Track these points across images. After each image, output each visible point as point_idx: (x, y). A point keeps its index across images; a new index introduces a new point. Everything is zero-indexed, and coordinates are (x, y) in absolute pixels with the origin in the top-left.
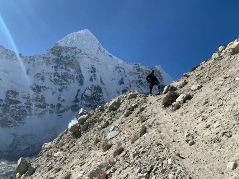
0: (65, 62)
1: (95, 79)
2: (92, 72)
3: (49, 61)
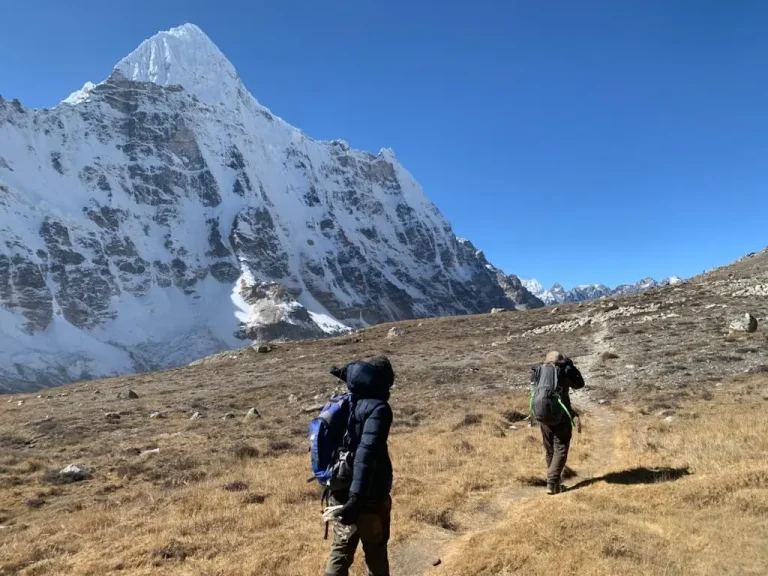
0: (152, 131)
1: (250, 189)
2: (233, 166)
3: (104, 127)
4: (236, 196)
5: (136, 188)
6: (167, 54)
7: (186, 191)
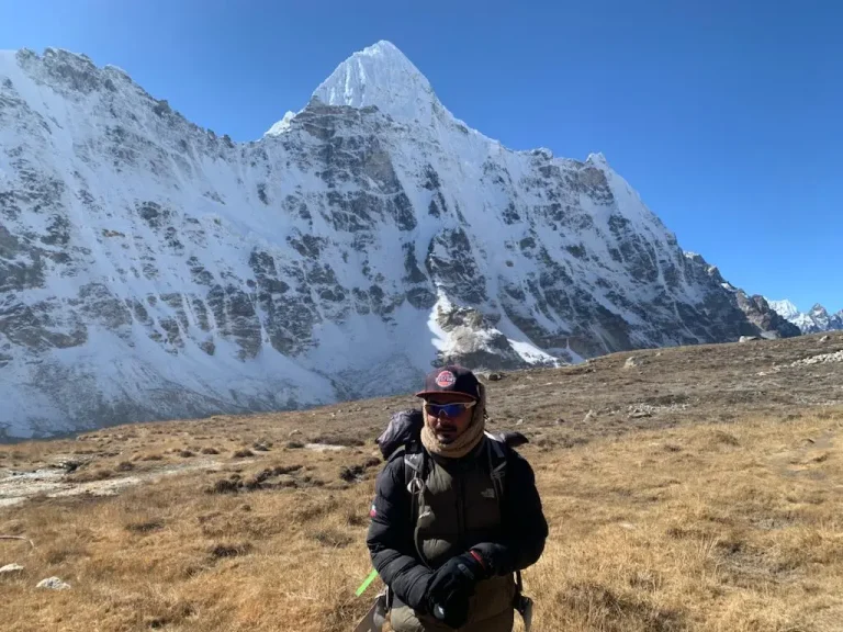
0: (349, 156)
1: (445, 209)
2: (428, 186)
3: (304, 155)
4: (432, 218)
5: (335, 215)
6: (362, 74)
7: (382, 215)
